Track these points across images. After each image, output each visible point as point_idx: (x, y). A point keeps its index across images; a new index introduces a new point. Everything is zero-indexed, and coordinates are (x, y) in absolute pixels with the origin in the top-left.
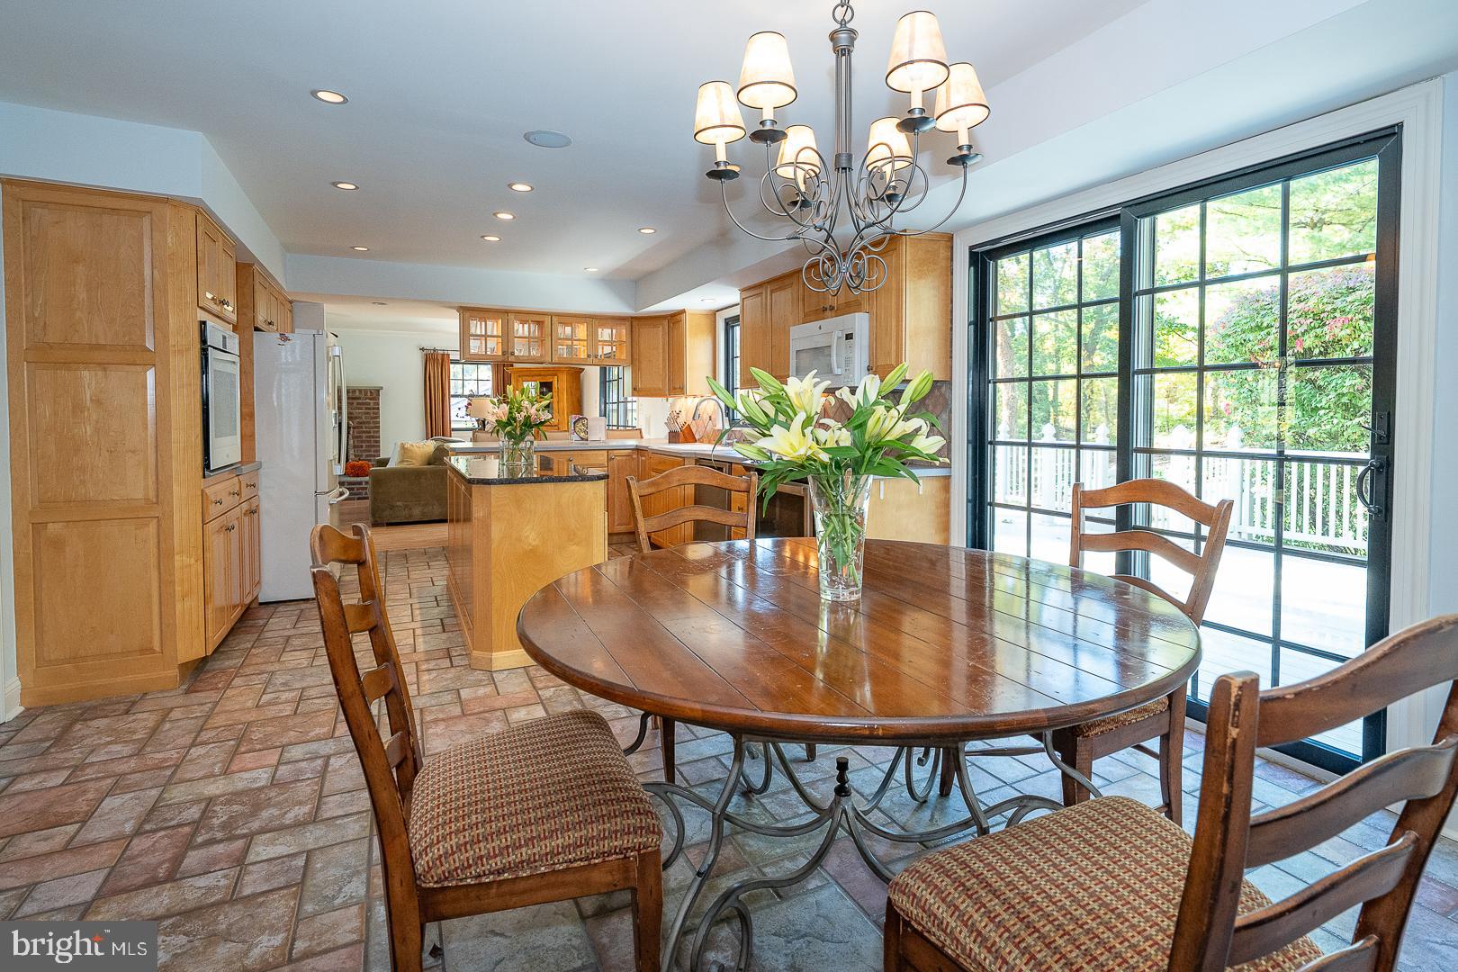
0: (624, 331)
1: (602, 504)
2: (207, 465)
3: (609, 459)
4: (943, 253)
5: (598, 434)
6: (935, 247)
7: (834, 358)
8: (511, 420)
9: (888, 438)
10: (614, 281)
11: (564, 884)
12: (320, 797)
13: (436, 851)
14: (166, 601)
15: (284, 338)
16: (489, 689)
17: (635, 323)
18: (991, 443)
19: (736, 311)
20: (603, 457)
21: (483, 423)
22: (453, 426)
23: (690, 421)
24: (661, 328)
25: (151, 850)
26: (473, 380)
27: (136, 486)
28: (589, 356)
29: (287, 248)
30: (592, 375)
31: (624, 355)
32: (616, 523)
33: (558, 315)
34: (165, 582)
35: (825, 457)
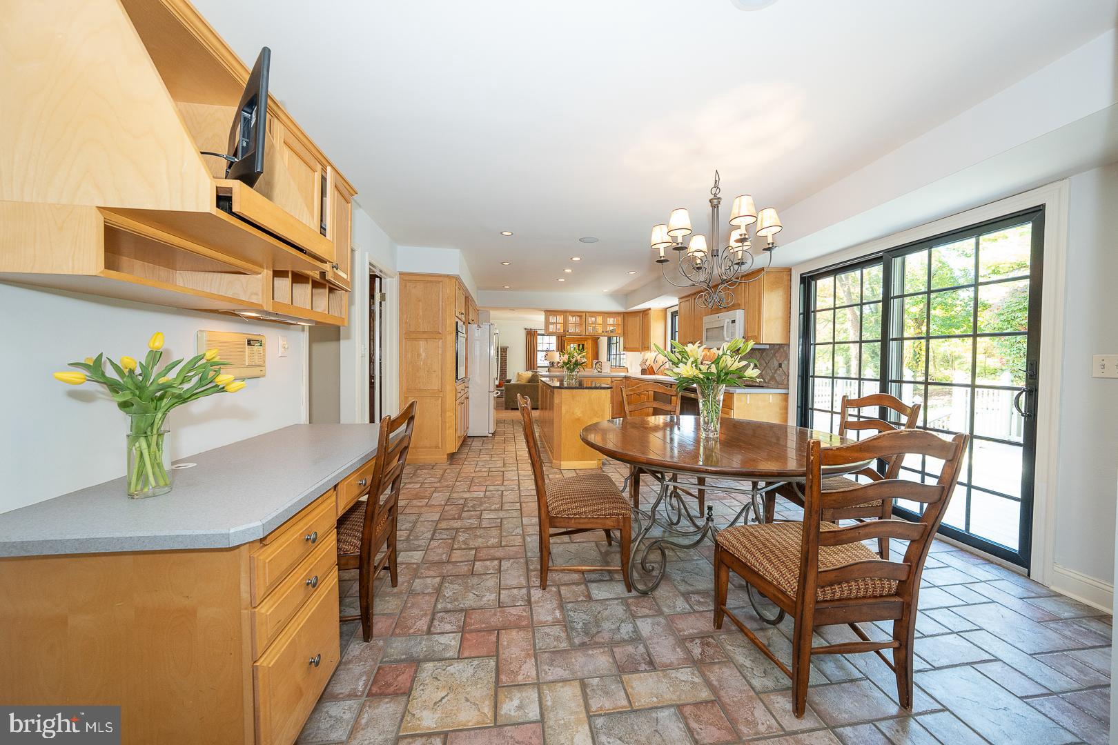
0: (620, 319)
1: (609, 400)
2: (457, 378)
3: (612, 382)
4: (786, 278)
5: (607, 370)
6: (781, 275)
7: (725, 332)
8: (570, 361)
9: (731, 369)
10: (615, 296)
11: (597, 523)
12: (502, 503)
13: (555, 505)
14: (443, 430)
15: (479, 326)
16: (561, 476)
17: (625, 315)
18: (812, 376)
19: (676, 308)
20: (609, 381)
21: (552, 364)
22: (538, 365)
23: (652, 364)
24: (638, 317)
25: (452, 510)
26: (547, 343)
27: (435, 385)
28: (602, 332)
29: (479, 288)
30: (603, 341)
31: (620, 331)
32: (615, 405)
33: (589, 312)
34: (444, 422)
35: (701, 376)
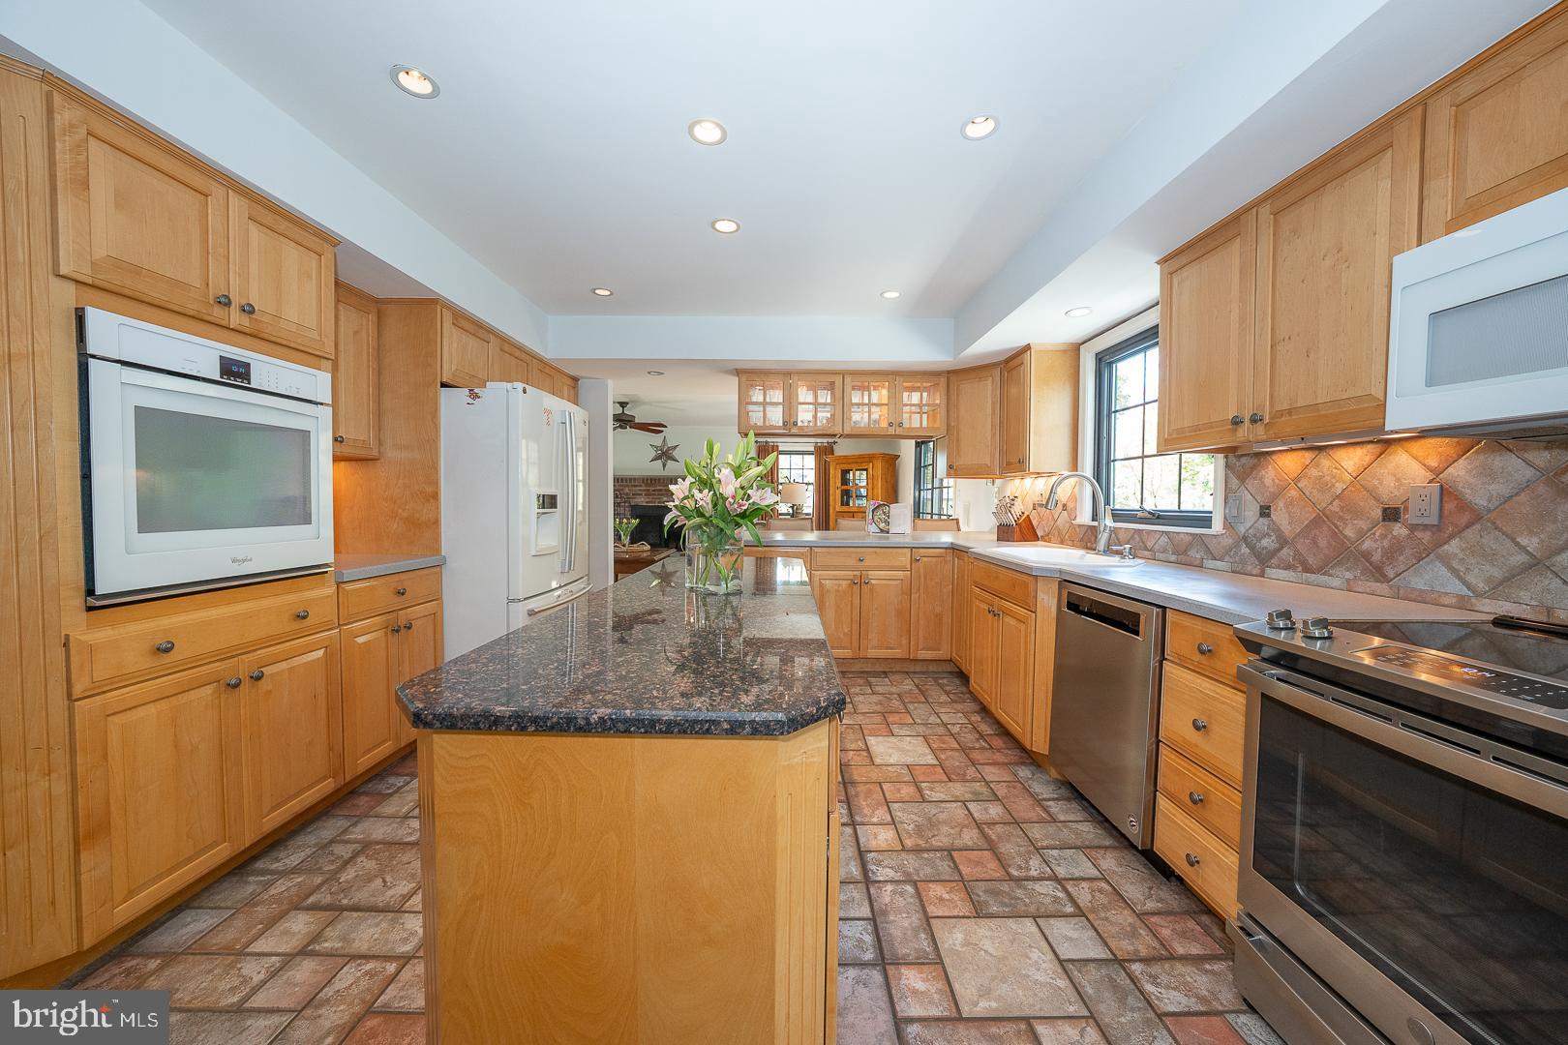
0: (936, 392)
3: (914, 561)
5: (903, 525)
15: (474, 396)
17: (951, 379)
20: (904, 559)
23: (1030, 511)
24: (989, 382)
28: (891, 424)
30: (908, 453)
31: (937, 422)
32: (920, 647)
33: (852, 373)
